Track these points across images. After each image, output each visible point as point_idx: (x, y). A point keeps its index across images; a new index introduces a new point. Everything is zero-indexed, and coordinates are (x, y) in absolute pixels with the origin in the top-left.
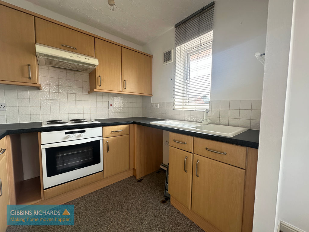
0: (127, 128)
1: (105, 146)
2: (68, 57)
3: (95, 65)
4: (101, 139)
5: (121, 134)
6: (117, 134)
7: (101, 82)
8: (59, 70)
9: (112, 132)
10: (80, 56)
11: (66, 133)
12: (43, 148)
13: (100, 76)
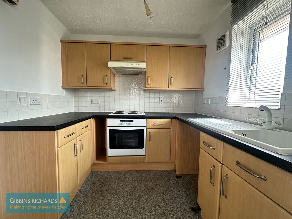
0: (168, 122)
1: (148, 135)
2: (125, 66)
3: (144, 68)
4: (145, 128)
5: (162, 127)
6: (158, 127)
7: (150, 81)
8: (126, 76)
9: (154, 124)
10: (133, 63)
11: (121, 121)
12: (108, 129)
13: (149, 77)
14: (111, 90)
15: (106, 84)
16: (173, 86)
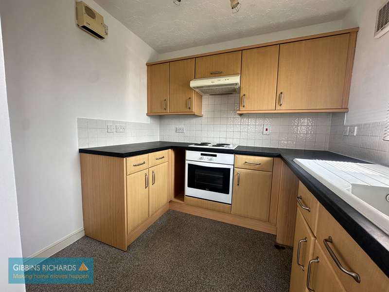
0: (267, 162)
1: (236, 178)
2: (211, 84)
4: (231, 167)
5: (259, 168)
6: (252, 167)
7: (246, 102)
8: (216, 96)
9: (246, 162)
10: (220, 79)
11: (202, 154)
12: (187, 162)
13: (244, 95)
14: (194, 116)
15: (188, 109)
16: (283, 107)
